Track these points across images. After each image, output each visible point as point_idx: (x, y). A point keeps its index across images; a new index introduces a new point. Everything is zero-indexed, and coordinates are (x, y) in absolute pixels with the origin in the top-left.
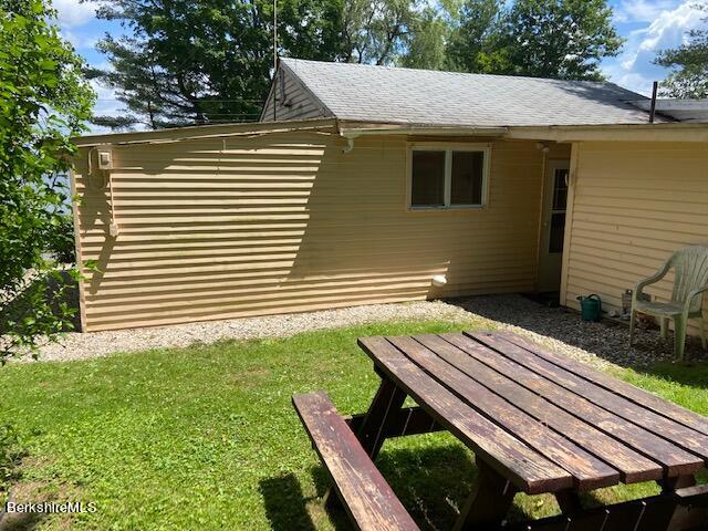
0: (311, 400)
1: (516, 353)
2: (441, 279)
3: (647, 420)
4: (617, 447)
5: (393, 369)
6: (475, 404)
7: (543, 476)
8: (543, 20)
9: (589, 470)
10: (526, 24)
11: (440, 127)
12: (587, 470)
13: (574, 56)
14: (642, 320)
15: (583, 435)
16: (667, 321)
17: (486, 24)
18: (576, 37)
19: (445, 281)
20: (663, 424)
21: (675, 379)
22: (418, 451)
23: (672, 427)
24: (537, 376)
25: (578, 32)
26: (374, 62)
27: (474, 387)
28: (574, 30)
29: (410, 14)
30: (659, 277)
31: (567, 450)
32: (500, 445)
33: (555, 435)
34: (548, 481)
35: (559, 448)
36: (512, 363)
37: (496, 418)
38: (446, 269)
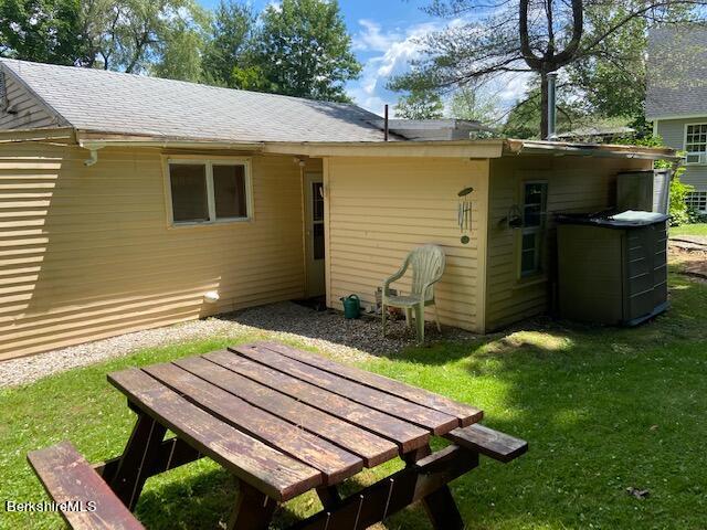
0: (51, 454)
1: (278, 361)
2: (213, 295)
3: (387, 403)
4: (361, 434)
5: (147, 400)
6: (235, 421)
7: (295, 480)
8: (292, 42)
9: (337, 463)
10: (277, 44)
11: (197, 141)
12: (334, 463)
13: (324, 78)
14: (392, 313)
15: (334, 429)
16: (410, 310)
17: (240, 40)
18: (323, 59)
19: (217, 297)
20: (400, 405)
21: (419, 361)
22: (189, 480)
23: (405, 407)
24: (296, 381)
25: (323, 55)
26: (122, 68)
27: (236, 404)
28: (320, 54)
29: (160, 22)
30: (401, 274)
31: (319, 448)
32: (257, 458)
33: (309, 435)
34: (299, 484)
35: (311, 447)
36: (274, 372)
37: (254, 431)
38: (217, 285)
